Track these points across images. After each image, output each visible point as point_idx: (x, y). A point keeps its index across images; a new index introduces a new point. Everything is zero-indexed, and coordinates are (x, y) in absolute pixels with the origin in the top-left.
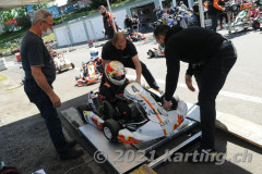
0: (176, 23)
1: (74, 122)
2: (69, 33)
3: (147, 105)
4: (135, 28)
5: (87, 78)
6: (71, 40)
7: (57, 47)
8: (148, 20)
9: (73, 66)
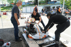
0: (55, 13)
1: (22, 32)
2: (26, 10)
3: (38, 30)
4: (44, 12)
5: (28, 22)
6: (26, 11)
7: (22, 12)
8: (48, 11)
9: (25, 18)
